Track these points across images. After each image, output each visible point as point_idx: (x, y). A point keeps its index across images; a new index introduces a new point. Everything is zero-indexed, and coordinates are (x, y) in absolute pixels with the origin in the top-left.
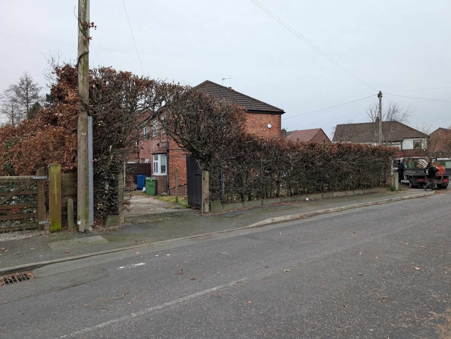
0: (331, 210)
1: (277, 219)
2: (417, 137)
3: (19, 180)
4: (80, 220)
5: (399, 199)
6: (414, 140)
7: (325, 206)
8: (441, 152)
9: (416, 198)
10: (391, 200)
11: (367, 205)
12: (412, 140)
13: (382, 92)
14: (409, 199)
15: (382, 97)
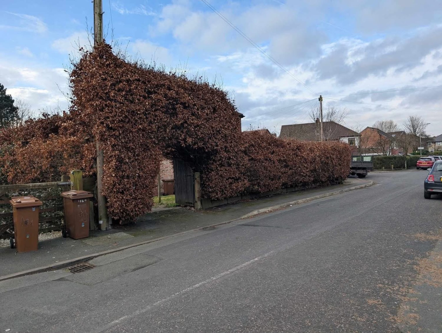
0: (300, 201)
1: (262, 210)
2: (351, 135)
3: (48, 185)
4: (102, 219)
5: (348, 190)
6: (349, 139)
7: (294, 198)
8: (372, 148)
9: (360, 188)
10: (342, 191)
11: (325, 196)
12: (347, 138)
13: (322, 96)
14: (355, 189)
15: (322, 100)
